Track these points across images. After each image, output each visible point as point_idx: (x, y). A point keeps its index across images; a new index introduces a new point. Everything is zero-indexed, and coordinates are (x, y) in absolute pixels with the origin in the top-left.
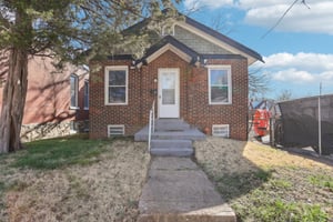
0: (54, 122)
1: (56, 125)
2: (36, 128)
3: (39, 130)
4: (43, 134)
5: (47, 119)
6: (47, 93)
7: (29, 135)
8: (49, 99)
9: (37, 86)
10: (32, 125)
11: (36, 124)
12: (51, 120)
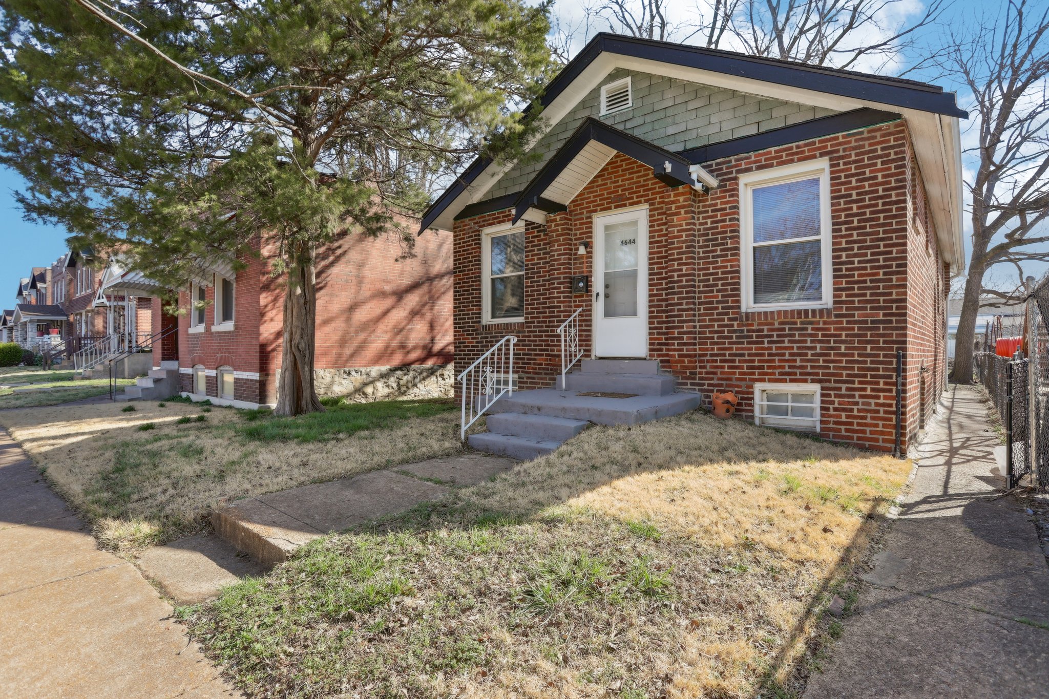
0: (430, 363)
1: (432, 372)
2: (383, 376)
3: (392, 381)
4: (402, 389)
5: (413, 356)
6: (413, 300)
7: (369, 390)
8: (415, 313)
9: (388, 288)
10: (375, 371)
11: (385, 368)
12: (422, 360)
